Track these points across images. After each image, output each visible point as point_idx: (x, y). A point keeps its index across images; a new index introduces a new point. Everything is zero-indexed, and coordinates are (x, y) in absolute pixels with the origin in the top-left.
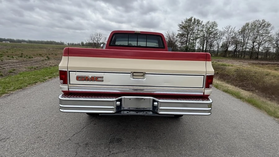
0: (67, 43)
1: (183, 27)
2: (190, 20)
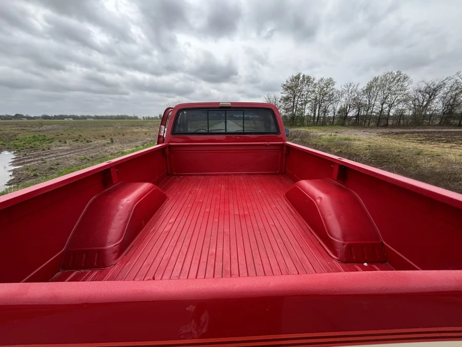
0: (142, 116)
1: (288, 87)
2: (298, 77)
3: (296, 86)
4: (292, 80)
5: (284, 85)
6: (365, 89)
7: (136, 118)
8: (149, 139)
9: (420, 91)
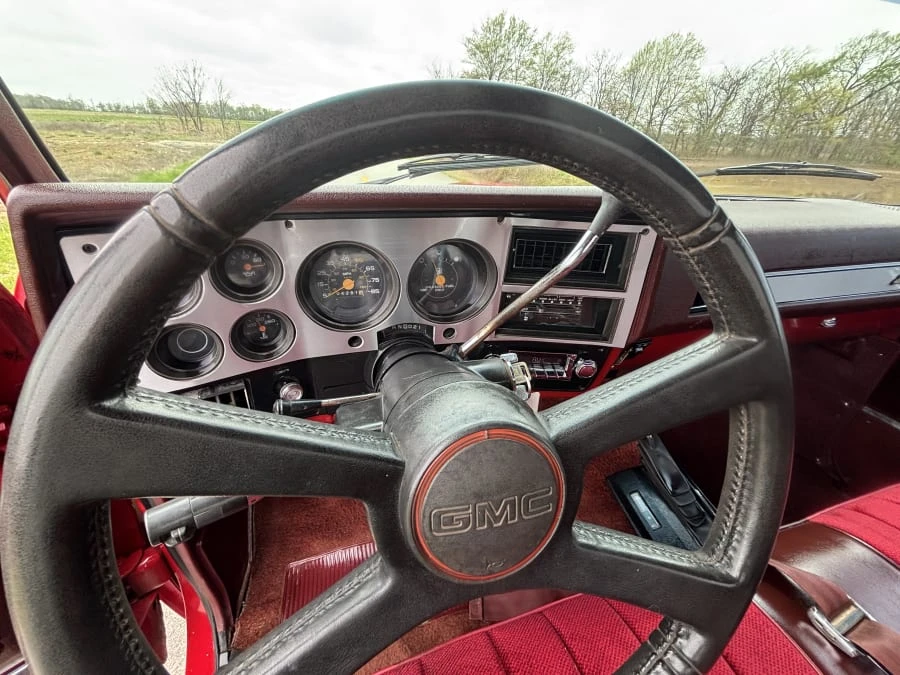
1: (478, 47)
2: (499, 23)
3: (495, 46)
4: (487, 29)
5: (469, 40)
6: (628, 67)
7: (78, 106)
8: (108, 171)
9: (714, 84)
